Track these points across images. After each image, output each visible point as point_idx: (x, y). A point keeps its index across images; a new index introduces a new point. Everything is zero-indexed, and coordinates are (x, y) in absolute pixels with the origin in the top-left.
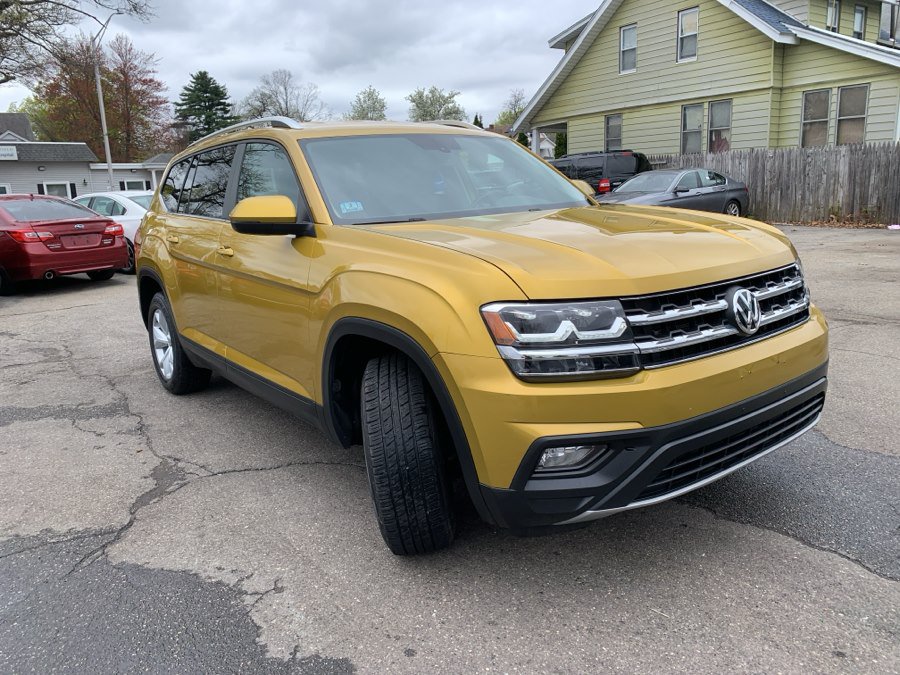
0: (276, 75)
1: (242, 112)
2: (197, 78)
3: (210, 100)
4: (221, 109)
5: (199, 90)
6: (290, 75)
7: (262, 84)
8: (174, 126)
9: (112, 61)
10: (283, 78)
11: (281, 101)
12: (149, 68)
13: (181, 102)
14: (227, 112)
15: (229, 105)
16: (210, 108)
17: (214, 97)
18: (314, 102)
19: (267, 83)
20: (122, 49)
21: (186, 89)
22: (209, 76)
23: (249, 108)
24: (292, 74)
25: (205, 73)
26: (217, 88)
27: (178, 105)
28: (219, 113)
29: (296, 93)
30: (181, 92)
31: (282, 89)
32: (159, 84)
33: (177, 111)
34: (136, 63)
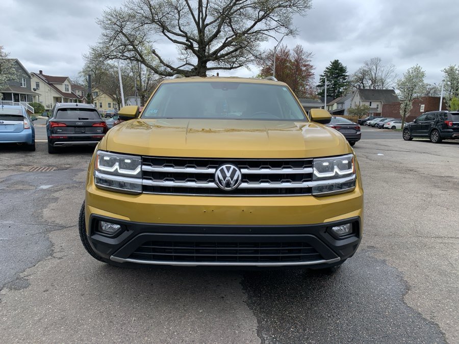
0: (372, 60)
1: (352, 79)
2: (333, 63)
3: (337, 73)
4: (342, 78)
5: (333, 69)
6: (380, 60)
7: (364, 65)
8: (318, 86)
9: (293, 57)
10: (376, 61)
11: (373, 74)
12: (308, 59)
13: (323, 75)
14: (345, 79)
15: (347, 76)
16: (337, 77)
17: (340, 72)
18: (391, 74)
19: (367, 64)
20: (299, 51)
21: (327, 68)
22: (339, 62)
23: (356, 77)
24: (381, 59)
25: (338, 60)
26: (342, 68)
27: (322, 76)
28: (341, 80)
29: (382, 69)
30: (324, 70)
31: (374, 67)
32: (312, 67)
33: (321, 79)
34: (303, 57)
